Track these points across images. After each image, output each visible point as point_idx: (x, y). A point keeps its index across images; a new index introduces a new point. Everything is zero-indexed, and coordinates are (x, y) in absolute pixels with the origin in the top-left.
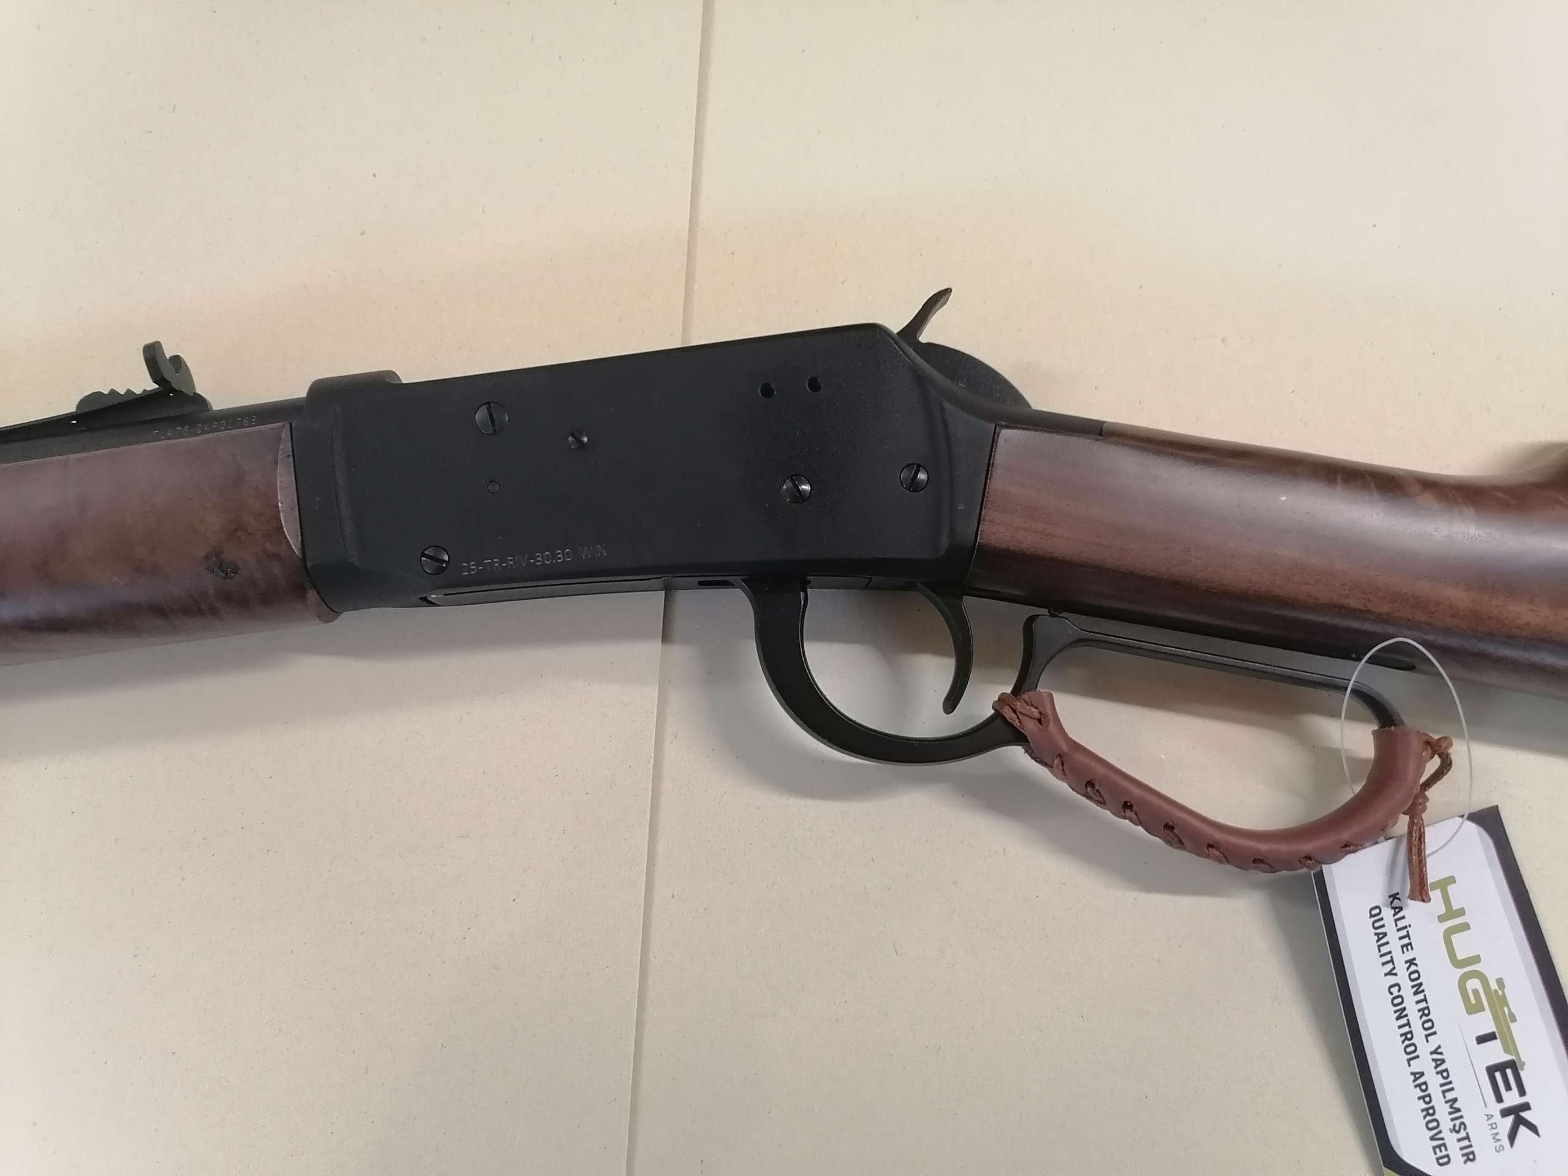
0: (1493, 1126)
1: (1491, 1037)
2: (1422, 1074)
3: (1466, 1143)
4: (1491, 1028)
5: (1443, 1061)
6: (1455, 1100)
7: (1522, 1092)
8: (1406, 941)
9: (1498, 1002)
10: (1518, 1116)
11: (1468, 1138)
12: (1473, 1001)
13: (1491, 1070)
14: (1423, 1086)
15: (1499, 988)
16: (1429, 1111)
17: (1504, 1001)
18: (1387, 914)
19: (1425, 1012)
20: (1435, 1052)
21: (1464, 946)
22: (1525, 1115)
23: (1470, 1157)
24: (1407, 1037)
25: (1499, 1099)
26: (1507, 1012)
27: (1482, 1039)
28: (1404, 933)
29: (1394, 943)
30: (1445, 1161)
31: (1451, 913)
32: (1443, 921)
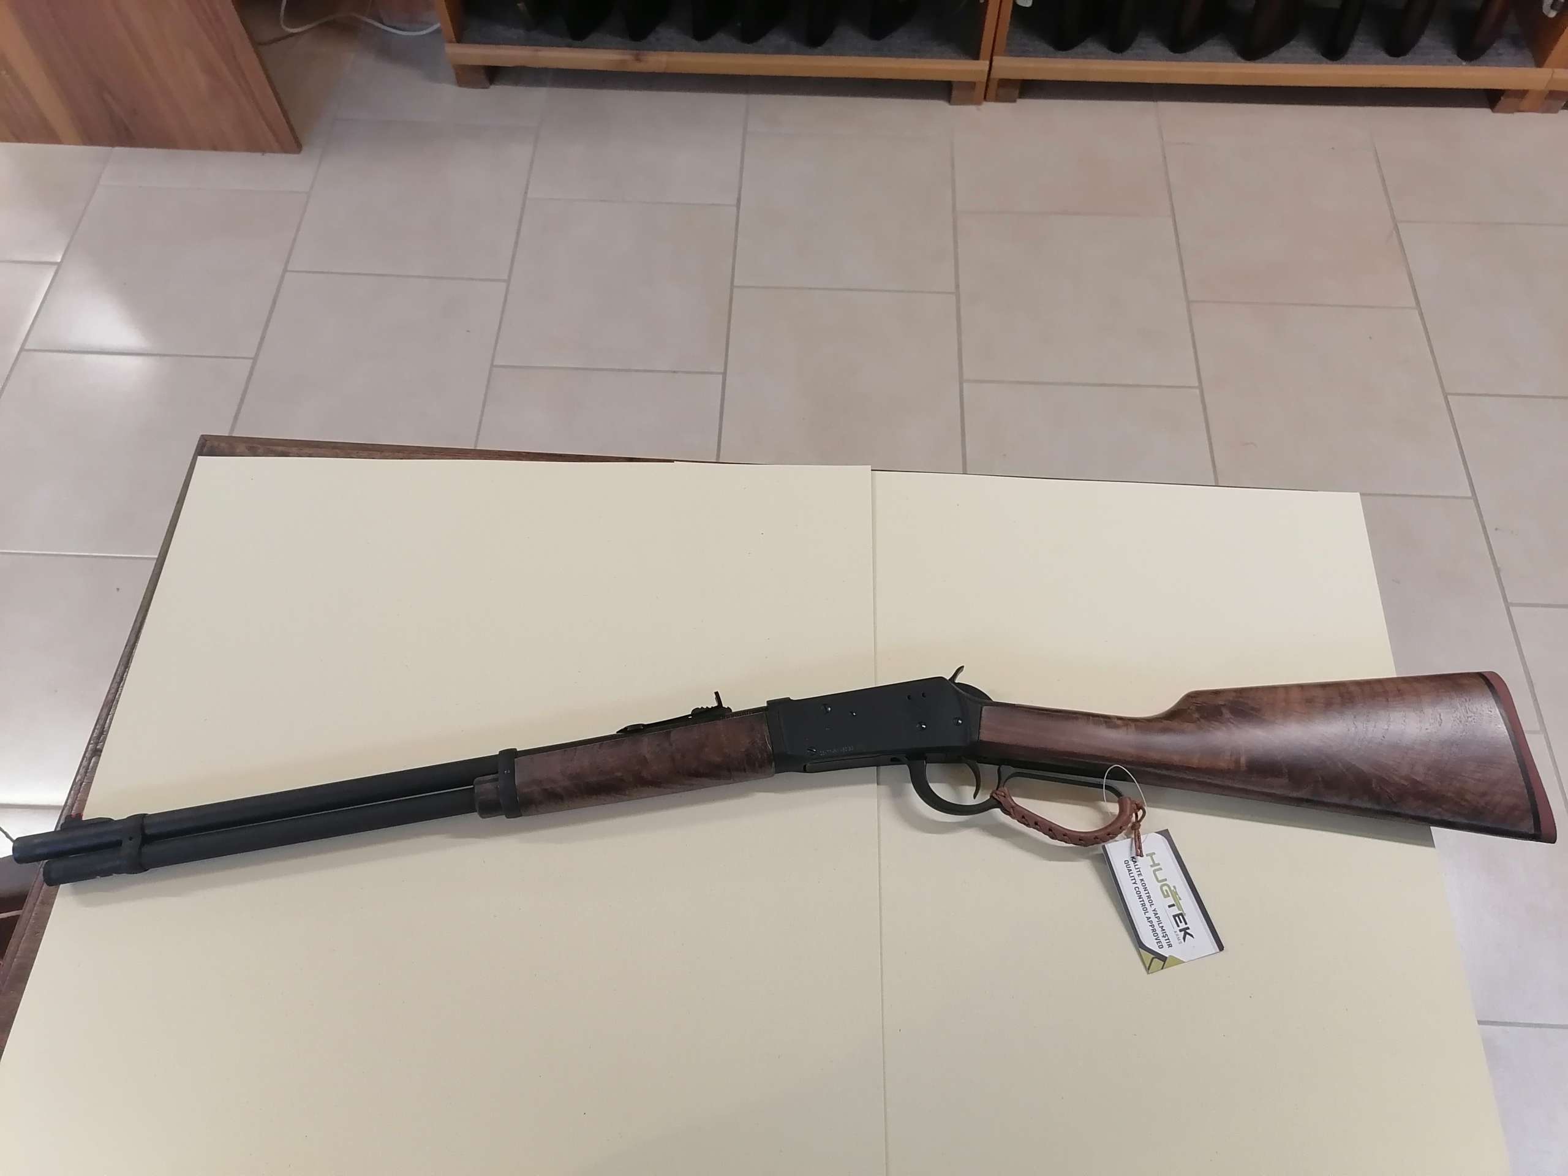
0: (1177, 935)
1: (1173, 905)
2: (1150, 918)
3: (1168, 941)
4: (1173, 902)
5: (1157, 914)
6: (1163, 927)
7: (1186, 924)
8: (1139, 873)
9: (1175, 894)
10: (1185, 932)
11: (1168, 939)
12: (1166, 893)
13: (1174, 916)
14: (1151, 922)
16: (1154, 930)
18: (1131, 863)
19: (1149, 897)
20: (1154, 911)
21: (1160, 876)
22: (1187, 931)
23: (1170, 946)
24: (1144, 905)
25: (1178, 926)
27: (1170, 906)
28: (1138, 870)
29: (1135, 874)
30: (1161, 947)
31: (1154, 865)
32: (1152, 866)
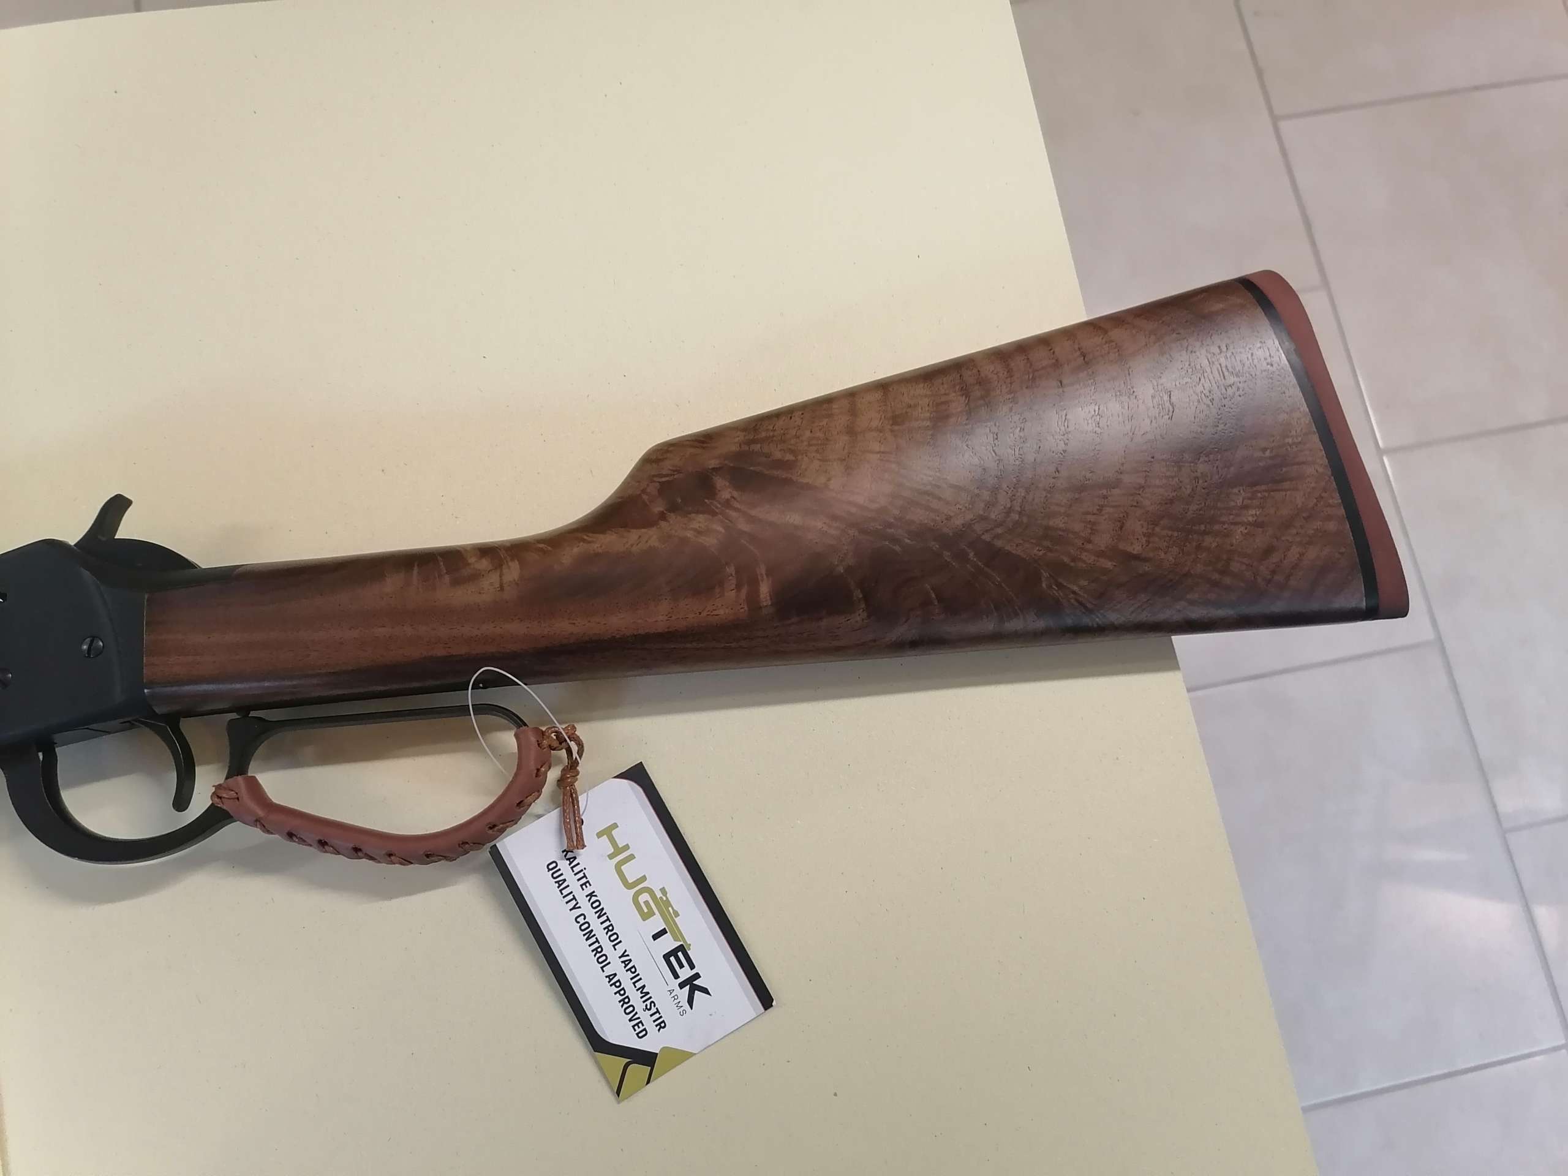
0: (675, 997)
1: (663, 932)
2: (615, 975)
4: (661, 926)
5: (630, 961)
7: (692, 967)
8: (584, 880)
9: (664, 905)
10: (692, 985)
11: (658, 1011)
12: (645, 910)
13: (667, 957)
14: (617, 984)
15: (663, 895)
16: (625, 1001)
17: (668, 903)
18: (564, 865)
19: (609, 929)
20: (623, 956)
21: (632, 872)
22: (697, 982)
23: (661, 1026)
24: (598, 951)
25: (676, 976)
26: (672, 912)
27: (656, 937)
28: (581, 875)
29: (574, 886)
30: (642, 1034)
31: (618, 850)
32: (611, 857)
